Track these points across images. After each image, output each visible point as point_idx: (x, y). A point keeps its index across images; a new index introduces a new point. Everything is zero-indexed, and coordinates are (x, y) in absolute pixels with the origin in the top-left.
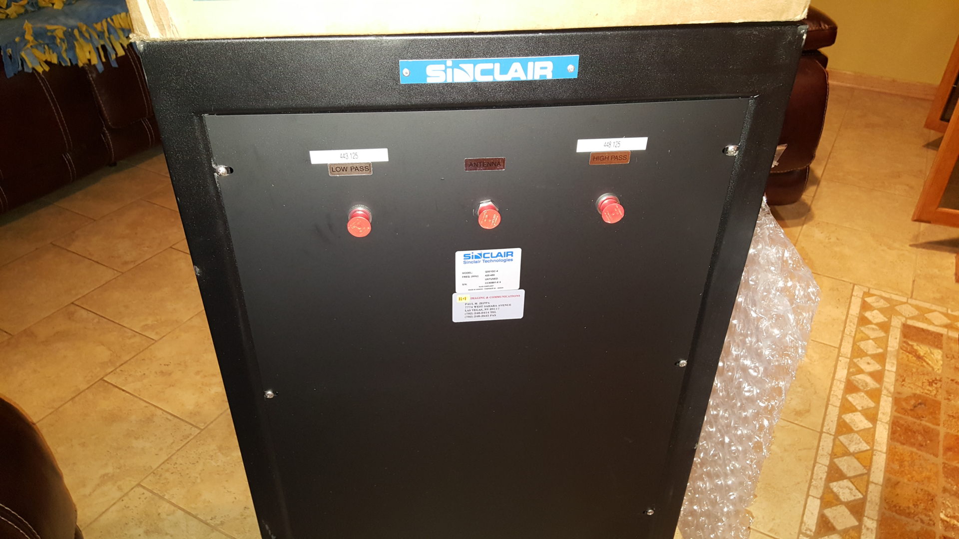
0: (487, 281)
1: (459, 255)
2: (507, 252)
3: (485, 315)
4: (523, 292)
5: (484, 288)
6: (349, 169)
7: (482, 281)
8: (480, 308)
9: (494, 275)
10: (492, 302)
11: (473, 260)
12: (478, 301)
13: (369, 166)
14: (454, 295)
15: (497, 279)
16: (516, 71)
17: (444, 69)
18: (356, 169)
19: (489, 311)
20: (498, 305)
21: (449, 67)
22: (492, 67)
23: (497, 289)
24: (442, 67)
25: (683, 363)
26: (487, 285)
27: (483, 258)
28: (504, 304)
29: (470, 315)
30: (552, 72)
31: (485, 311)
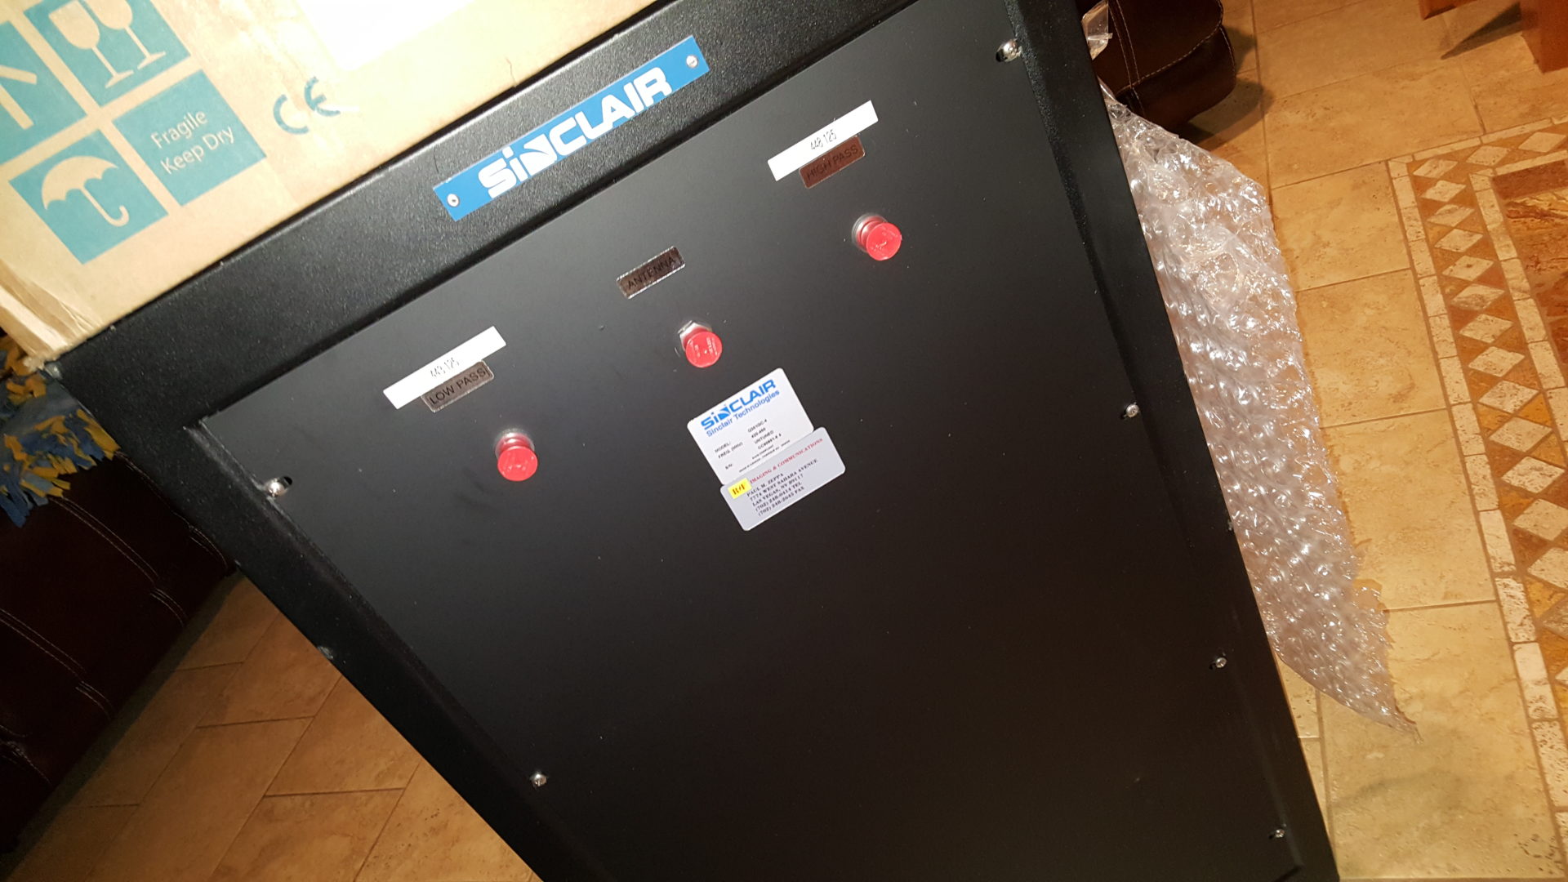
0: (760, 443)
1: (695, 427)
2: (764, 385)
3: (787, 495)
4: (822, 431)
5: (760, 457)
6: (456, 387)
7: (751, 448)
8: (774, 489)
9: (764, 429)
10: (786, 470)
11: (719, 423)
12: (765, 480)
13: (481, 366)
14: (722, 490)
15: (772, 432)
16: (613, 110)
17: (505, 165)
18: (466, 381)
19: (789, 486)
20: (797, 471)
21: (512, 158)
22: (574, 124)
23: (782, 449)
24: (501, 163)
25: (1132, 409)
26: (763, 449)
27: (733, 414)
28: (806, 463)
29: (764, 508)
30: (666, 81)
31: (784, 490)
